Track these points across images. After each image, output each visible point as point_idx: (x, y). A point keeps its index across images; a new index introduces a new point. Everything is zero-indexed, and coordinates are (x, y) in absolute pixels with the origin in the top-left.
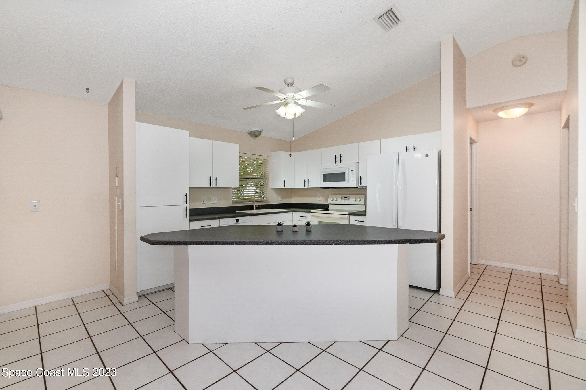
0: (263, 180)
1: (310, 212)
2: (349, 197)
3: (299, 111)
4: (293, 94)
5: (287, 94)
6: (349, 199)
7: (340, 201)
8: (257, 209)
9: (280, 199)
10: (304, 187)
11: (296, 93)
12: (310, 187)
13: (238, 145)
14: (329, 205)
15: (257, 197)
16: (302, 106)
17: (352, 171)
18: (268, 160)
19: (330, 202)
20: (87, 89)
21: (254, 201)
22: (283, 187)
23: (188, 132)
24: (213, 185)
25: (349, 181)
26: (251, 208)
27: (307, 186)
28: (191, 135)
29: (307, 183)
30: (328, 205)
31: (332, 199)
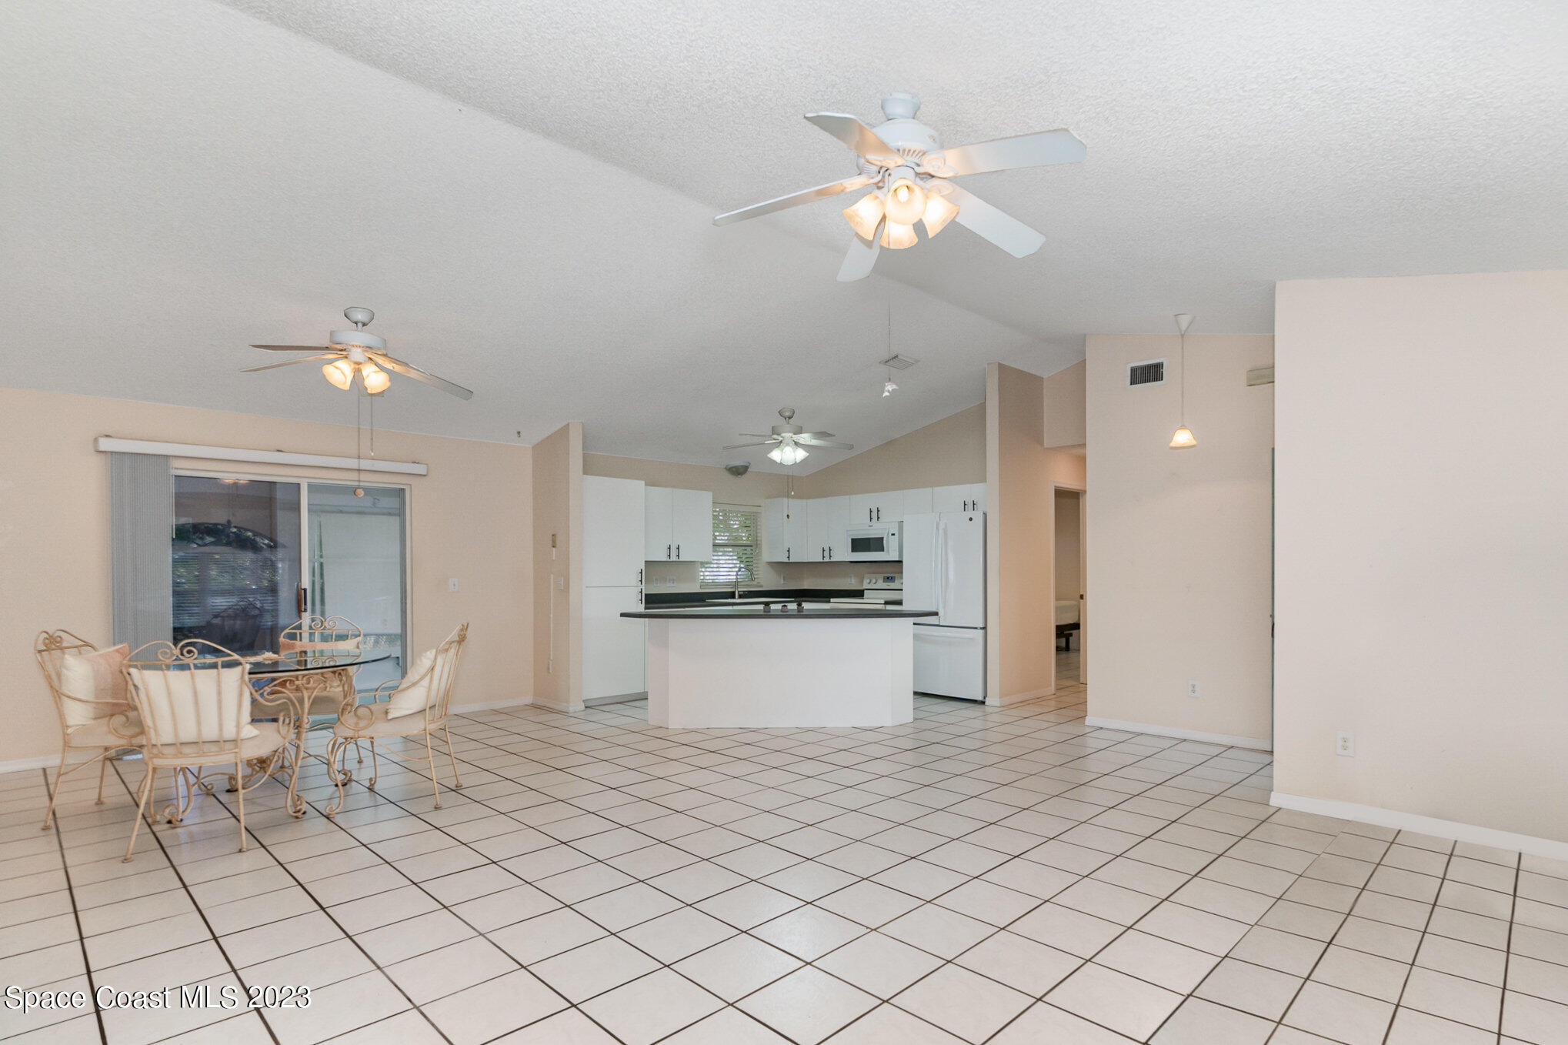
0: (752, 548)
1: (829, 602)
2: (895, 577)
3: (800, 455)
4: (791, 434)
5: (783, 435)
6: (894, 582)
7: (881, 584)
8: (740, 597)
9: (782, 582)
10: (822, 560)
11: (794, 434)
12: (833, 559)
13: (711, 494)
14: (865, 591)
15: (742, 577)
16: (805, 447)
17: (893, 535)
18: (760, 513)
19: (866, 586)
20: (519, 433)
21: (736, 584)
22: (787, 560)
23: (643, 482)
24: (674, 558)
25: (888, 551)
26: (732, 595)
27: (827, 559)
28: (646, 485)
29: (827, 554)
30: (863, 591)
31: (868, 581)
